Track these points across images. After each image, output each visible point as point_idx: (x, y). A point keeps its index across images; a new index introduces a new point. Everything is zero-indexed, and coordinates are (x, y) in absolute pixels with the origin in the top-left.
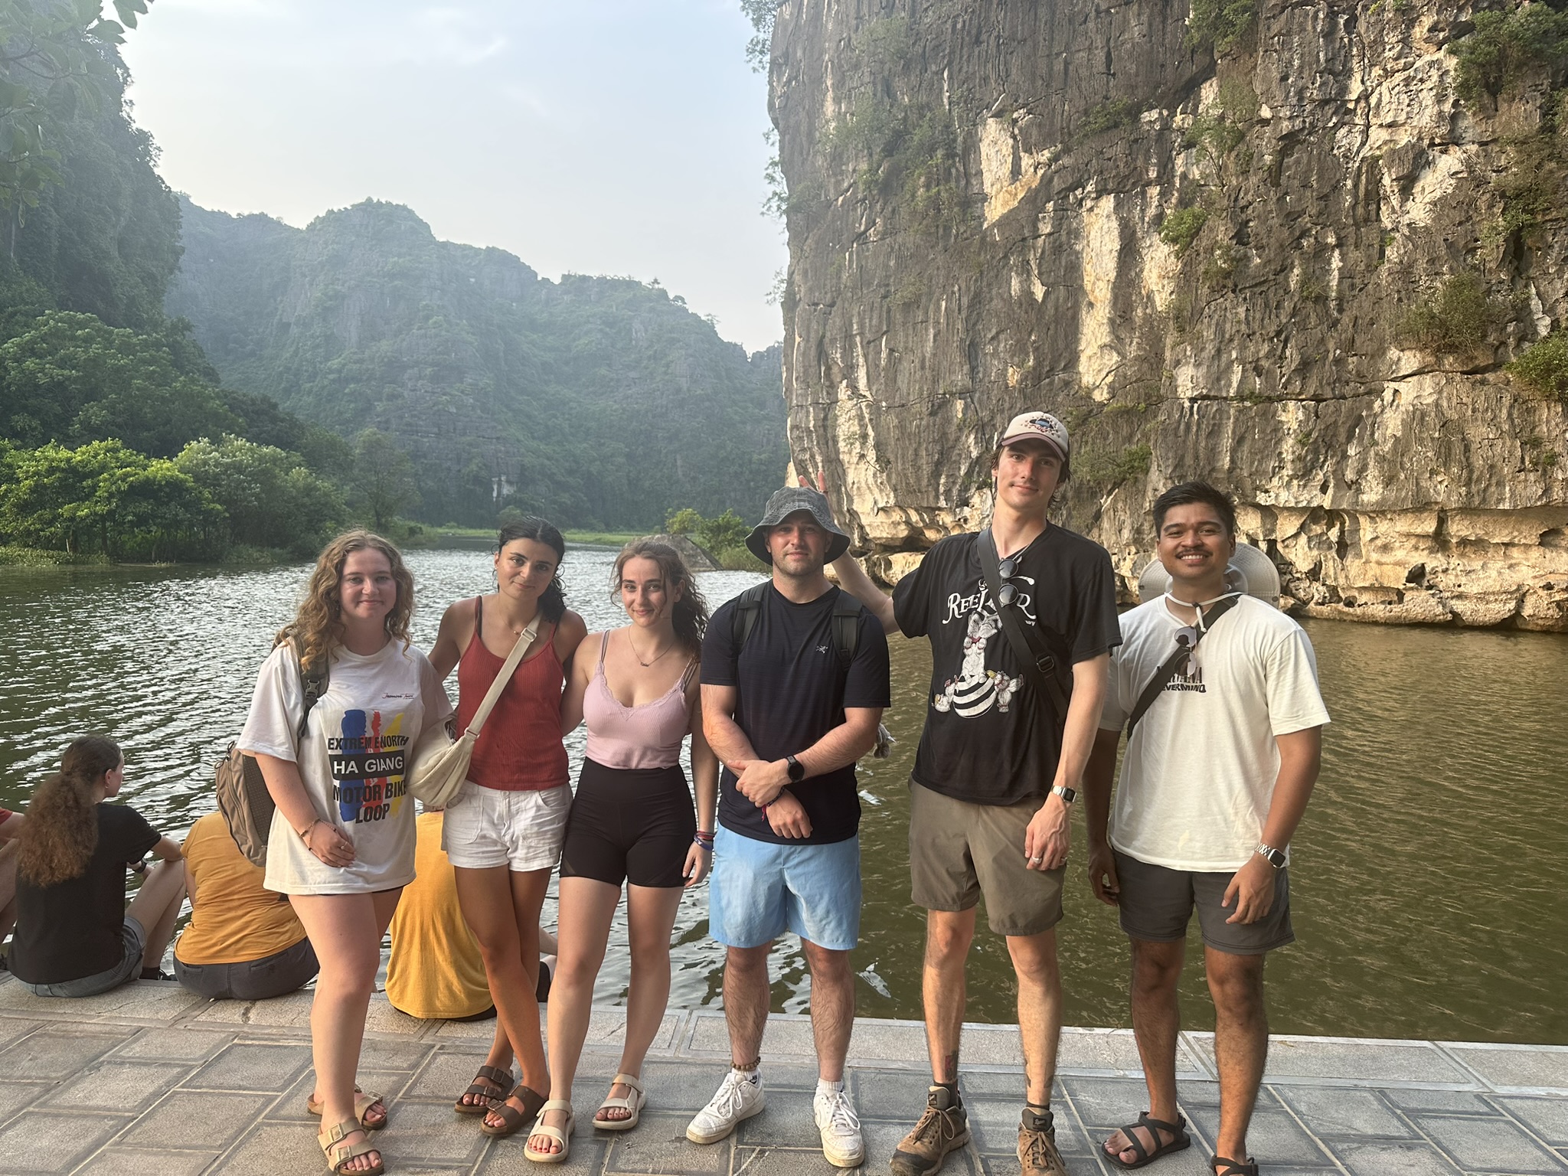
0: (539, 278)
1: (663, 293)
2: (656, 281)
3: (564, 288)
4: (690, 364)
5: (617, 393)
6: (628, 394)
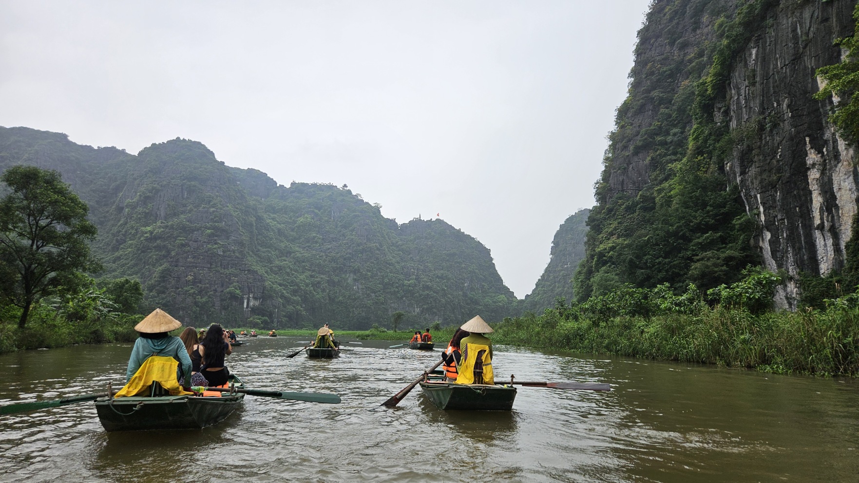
0: (278, 185)
1: (349, 192)
2: (345, 186)
3: (292, 190)
4: (366, 229)
5: (322, 247)
6: (329, 247)
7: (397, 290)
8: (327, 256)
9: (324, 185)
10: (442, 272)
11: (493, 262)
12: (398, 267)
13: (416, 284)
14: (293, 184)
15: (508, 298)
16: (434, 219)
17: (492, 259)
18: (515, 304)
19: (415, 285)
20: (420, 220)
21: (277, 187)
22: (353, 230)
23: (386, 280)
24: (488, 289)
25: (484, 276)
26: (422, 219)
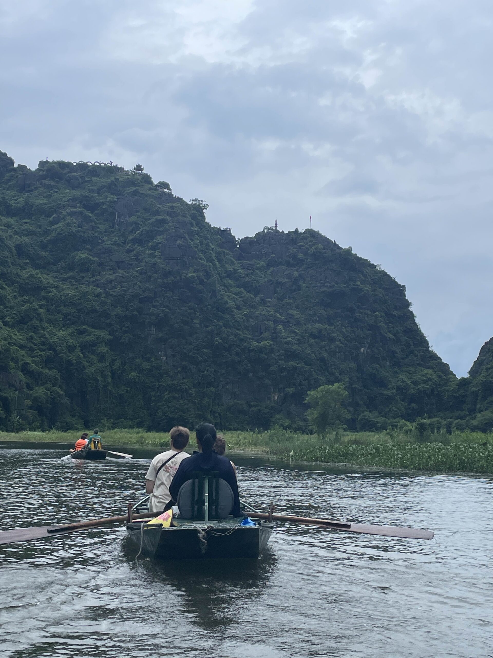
0: (16, 165)
1: (147, 179)
2: (139, 168)
3: (41, 173)
4: (179, 246)
5: (98, 277)
6: (112, 277)
7: (237, 358)
8: (108, 295)
9: (99, 167)
10: (318, 325)
11: (411, 308)
12: (238, 315)
13: (272, 349)
14: (42, 164)
15: (439, 376)
16: (301, 230)
17: (408, 304)
18: (452, 386)
19: (272, 351)
20: (277, 231)
21: (15, 170)
22: (154, 248)
23: (218, 340)
24: (403, 359)
25: (395, 335)
26: (280, 229)
